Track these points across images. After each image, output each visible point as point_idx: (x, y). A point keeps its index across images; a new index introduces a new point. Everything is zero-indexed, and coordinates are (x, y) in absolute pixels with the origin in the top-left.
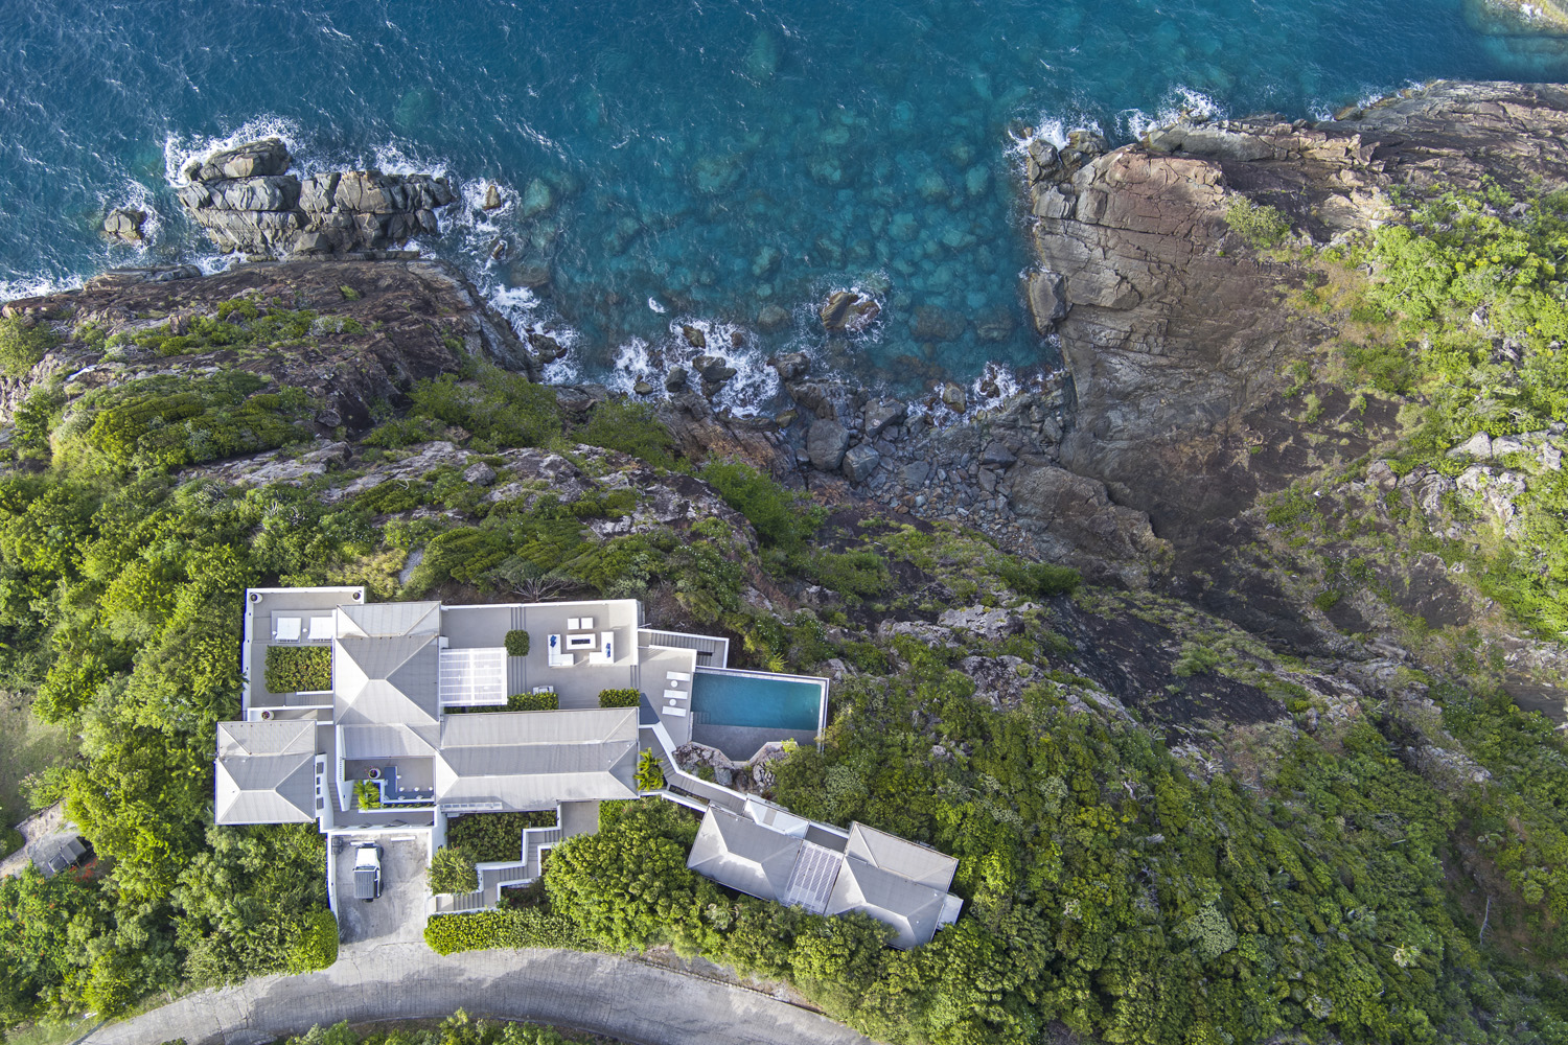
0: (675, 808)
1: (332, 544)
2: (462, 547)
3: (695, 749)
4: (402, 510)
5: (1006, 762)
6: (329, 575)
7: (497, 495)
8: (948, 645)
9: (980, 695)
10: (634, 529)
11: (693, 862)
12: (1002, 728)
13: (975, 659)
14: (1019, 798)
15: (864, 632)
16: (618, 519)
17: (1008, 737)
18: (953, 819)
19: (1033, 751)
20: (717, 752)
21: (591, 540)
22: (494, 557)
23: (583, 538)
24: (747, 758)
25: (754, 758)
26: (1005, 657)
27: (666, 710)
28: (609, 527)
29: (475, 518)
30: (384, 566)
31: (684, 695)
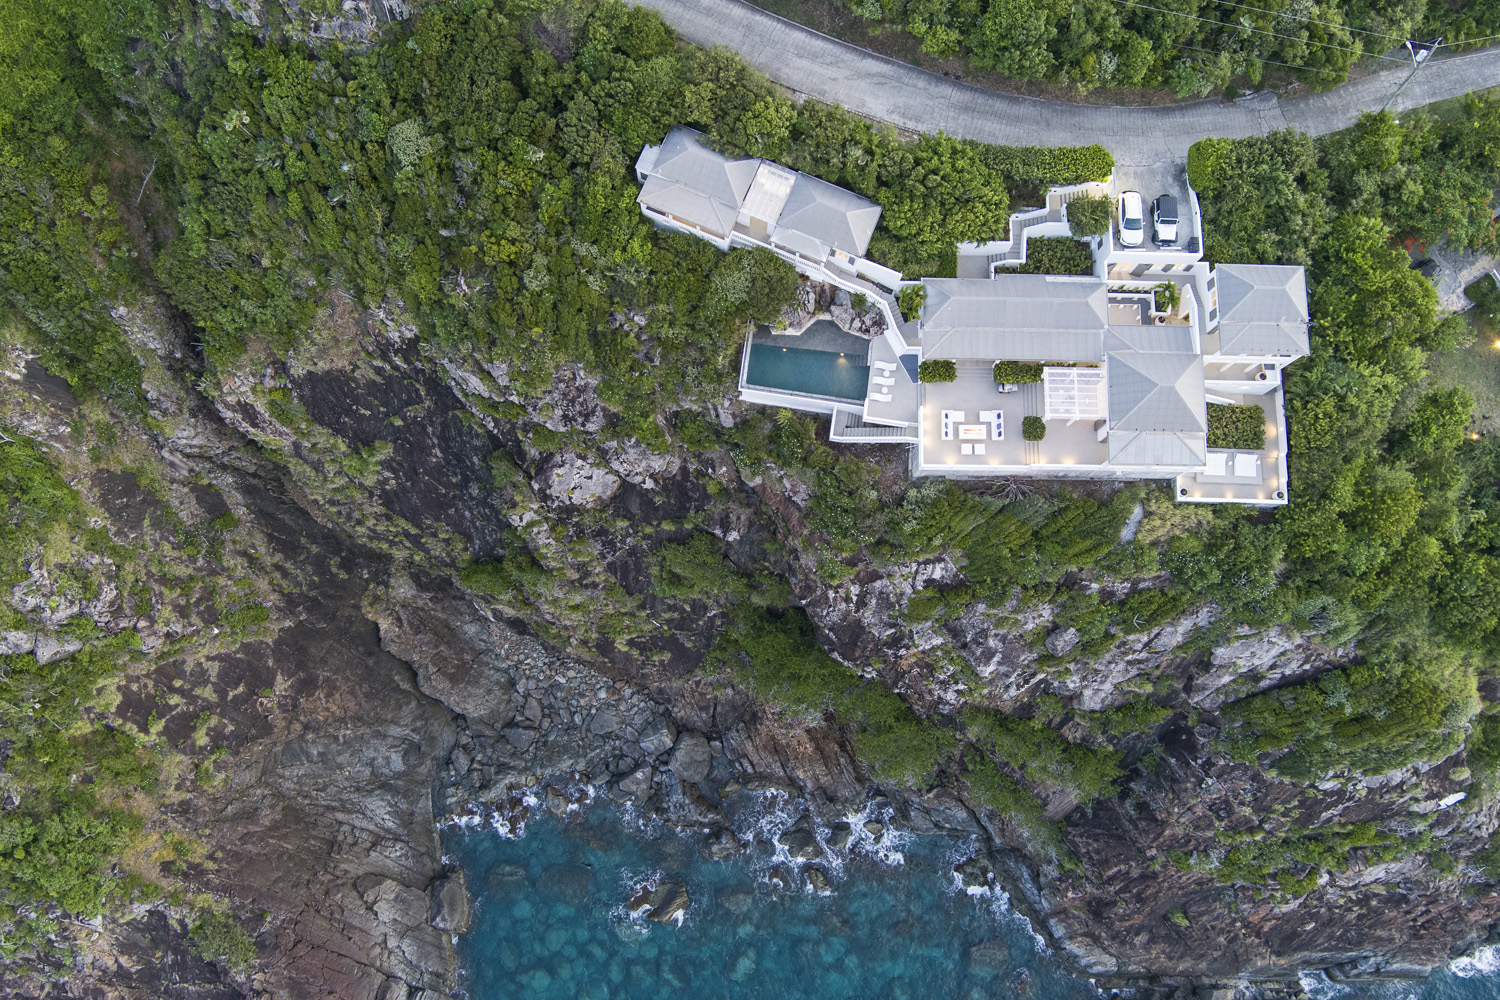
0: (891, 264)
1: (1210, 548)
2: (1084, 538)
3: (867, 331)
4: (1140, 592)
5: (578, 306)
6: (1210, 516)
7: (1046, 613)
8: (614, 444)
9: (593, 382)
10: (914, 567)
11: (876, 211)
12: (577, 343)
13: (591, 427)
14: (571, 267)
15: (692, 467)
16: (929, 583)
17: (573, 332)
18: (636, 244)
19: (551, 316)
20: (846, 328)
21: (958, 553)
22: (1053, 527)
23: (966, 556)
24: (818, 322)
25: (812, 321)
26: (562, 429)
27: (893, 367)
28: (938, 572)
29: (1070, 583)
30: (1158, 523)
31: (874, 380)
